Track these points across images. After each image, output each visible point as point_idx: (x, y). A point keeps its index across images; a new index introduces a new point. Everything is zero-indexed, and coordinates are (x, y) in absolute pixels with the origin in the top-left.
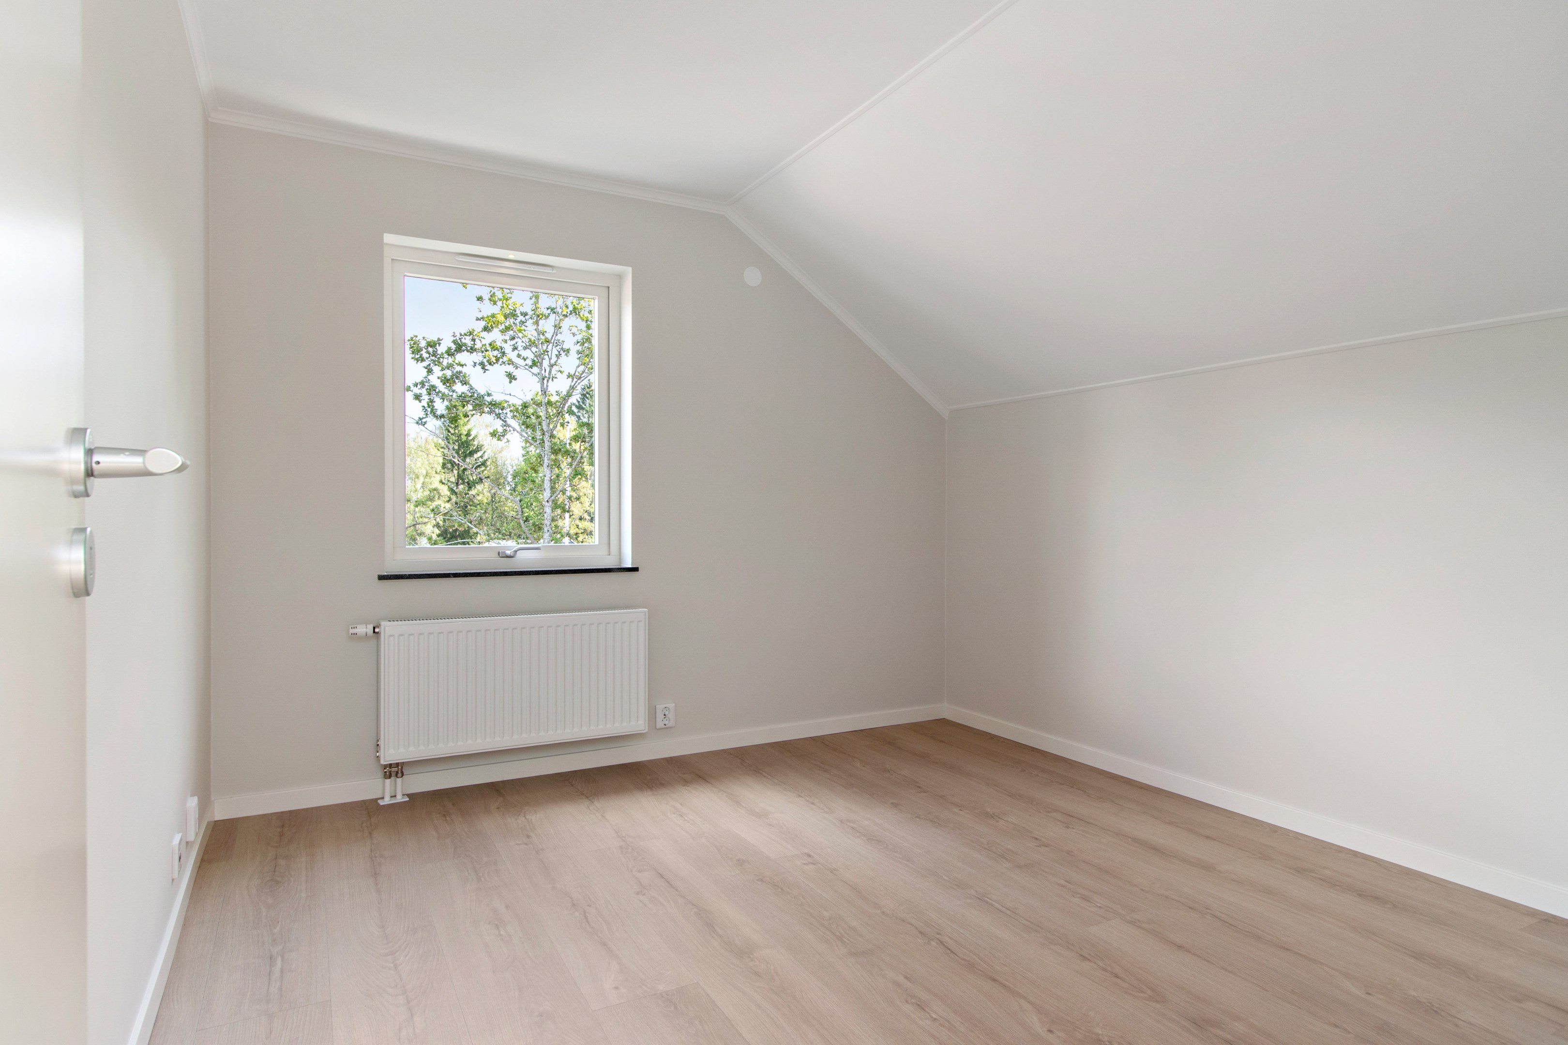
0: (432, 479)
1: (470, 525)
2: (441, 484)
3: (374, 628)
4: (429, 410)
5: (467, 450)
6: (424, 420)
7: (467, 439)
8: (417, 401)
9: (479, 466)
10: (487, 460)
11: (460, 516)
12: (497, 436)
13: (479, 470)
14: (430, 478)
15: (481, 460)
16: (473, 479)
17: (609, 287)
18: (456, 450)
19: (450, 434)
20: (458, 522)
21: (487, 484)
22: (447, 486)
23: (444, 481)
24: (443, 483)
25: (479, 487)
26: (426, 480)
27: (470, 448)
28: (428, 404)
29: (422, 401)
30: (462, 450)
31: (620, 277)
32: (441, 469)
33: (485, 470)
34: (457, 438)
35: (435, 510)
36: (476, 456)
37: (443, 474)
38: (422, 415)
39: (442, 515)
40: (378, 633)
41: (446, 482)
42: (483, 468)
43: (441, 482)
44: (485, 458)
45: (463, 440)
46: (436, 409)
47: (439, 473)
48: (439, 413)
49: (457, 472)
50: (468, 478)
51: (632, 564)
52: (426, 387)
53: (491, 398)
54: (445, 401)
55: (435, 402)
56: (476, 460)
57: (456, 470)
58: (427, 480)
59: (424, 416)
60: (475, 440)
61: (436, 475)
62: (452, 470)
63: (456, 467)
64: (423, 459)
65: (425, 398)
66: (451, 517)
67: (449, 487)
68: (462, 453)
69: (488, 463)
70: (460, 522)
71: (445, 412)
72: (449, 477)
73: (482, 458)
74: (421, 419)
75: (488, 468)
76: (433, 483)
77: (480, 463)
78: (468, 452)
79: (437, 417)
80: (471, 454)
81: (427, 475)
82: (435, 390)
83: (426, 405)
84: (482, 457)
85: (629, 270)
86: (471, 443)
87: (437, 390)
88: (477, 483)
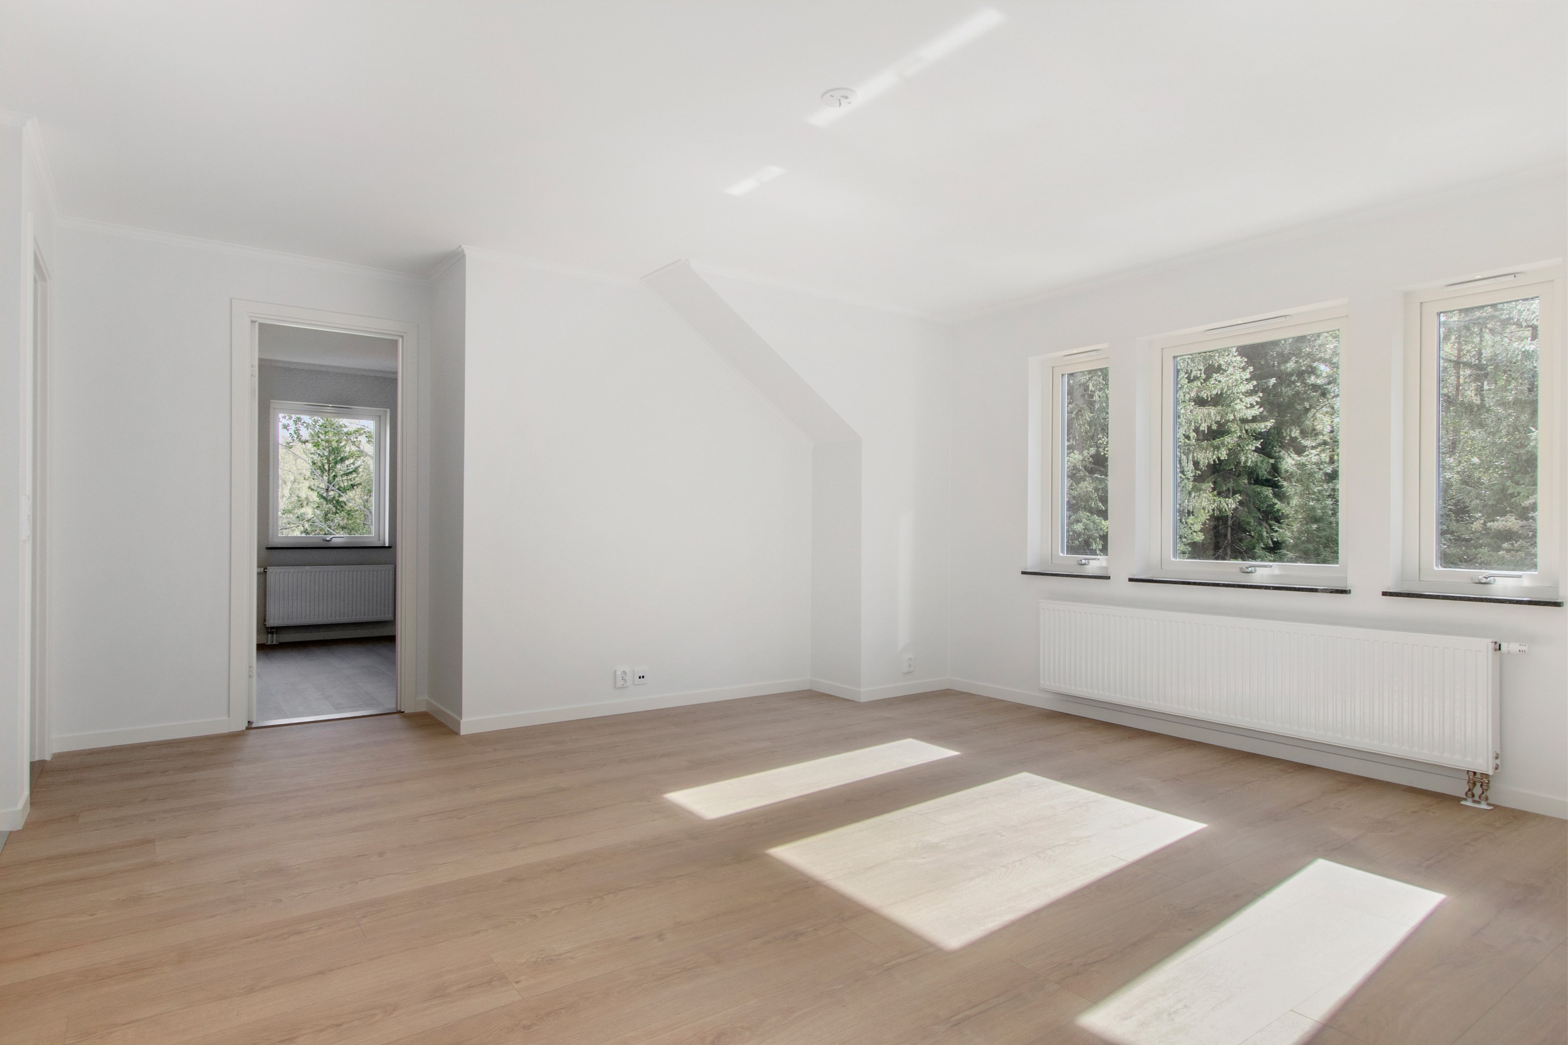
0: (301, 485)
1: (329, 529)
2: (310, 490)
3: (264, 569)
4: (296, 436)
5: (338, 457)
6: (291, 444)
7: (338, 445)
8: (286, 430)
9: (351, 473)
10: (359, 467)
11: (321, 522)
12: (354, 457)
13: (350, 477)
14: (299, 483)
15: (352, 466)
16: (344, 486)
17: (380, 416)
18: (327, 456)
19: (320, 440)
20: (320, 528)
21: (358, 491)
22: (316, 492)
23: (313, 487)
24: (312, 490)
25: (351, 494)
26: (294, 485)
27: (341, 454)
28: (295, 432)
29: (289, 430)
30: (333, 457)
31: (386, 412)
32: (310, 474)
33: (357, 477)
34: (327, 444)
35: (300, 517)
36: (347, 462)
37: (312, 480)
38: (290, 440)
39: (306, 521)
40: (266, 572)
41: (315, 489)
42: (354, 475)
43: (310, 488)
44: (357, 465)
45: (333, 447)
46: (301, 436)
47: (308, 479)
48: (303, 439)
49: (327, 478)
50: (338, 484)
51: (389, 544)
52: (293, 419)
53: (347, 429)
54: (309, 429)
55: (300, 430)
56: (347, 466)
57: (326, 476)
58: (296, 485)
59: (292, 441)
60: (347, 447)
61: (305, 481)
62: (322, 476)
63: (326, 474)
64: (291, 464)
65: (292, 427)
66: (313, 523)
67: (318, 493)
68: (332, 460)
69: (360, 470)
70: (321, 527)
71: (308, 438)
72: (319, 483)
73: (354, 465)
74: (288, 443)
75: (360, 475)
76: (301, 488)
77: (352, 470)
78: (339, 458)
79: (302, 442)
80: (342, 460)
81: (295, 481)
82: (300, 421)
83: (293, 433)
84: (353, 463)
85: (389, 410)
86: (342, 449)
87: (302, 421)
88: (348, 490)
